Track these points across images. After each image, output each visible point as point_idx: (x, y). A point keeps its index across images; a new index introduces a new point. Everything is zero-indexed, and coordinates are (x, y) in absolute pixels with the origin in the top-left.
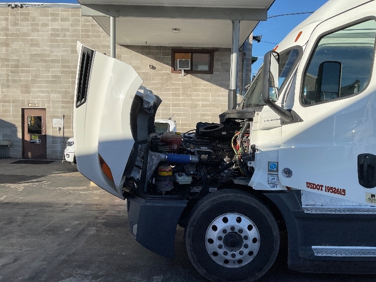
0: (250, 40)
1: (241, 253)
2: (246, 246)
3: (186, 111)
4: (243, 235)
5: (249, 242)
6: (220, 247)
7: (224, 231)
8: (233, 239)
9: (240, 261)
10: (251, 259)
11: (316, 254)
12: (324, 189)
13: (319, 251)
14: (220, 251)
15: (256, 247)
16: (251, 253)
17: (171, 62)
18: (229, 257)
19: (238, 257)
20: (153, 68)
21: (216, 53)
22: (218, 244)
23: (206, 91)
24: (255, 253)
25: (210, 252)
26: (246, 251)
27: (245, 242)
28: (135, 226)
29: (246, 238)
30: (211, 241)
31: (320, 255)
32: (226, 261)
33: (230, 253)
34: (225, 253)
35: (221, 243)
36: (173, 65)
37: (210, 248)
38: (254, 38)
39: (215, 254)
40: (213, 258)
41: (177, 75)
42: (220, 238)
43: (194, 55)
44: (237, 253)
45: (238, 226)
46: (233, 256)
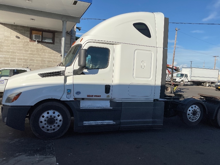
0: (75, 29)
1: (54, 126)
2: (57, 123)
3: (38, 63)
4: (55, 119)
5: (58, 121)
6: (45, 124)
7: (47, 117)
8: (51, 121)
9: (54, 129)
10: (58, 128)
11: (84, 125)
12: (94, 96)
13: (85, 123)
14: (45, 126)
15: (60, 123)
16: (58, 126)
17: (29, 35)
18: (49, 128)
19: (53, 127)
20: (19, 38)
21: (56, 34)
22: (44, 123)
23: (50, 53)
24: (61, 126)
25: (41, 126)
26: (56, 125)
27: (56, 121)
28: (6, 119)
29: (57, 120)
30: (41, 122)
31: (85, 124)
32: (48, 130)
33: (49, 126)
34: (47, 126)
35: (46, 122)
36: (31, 38)
37: (41, 125)
38: (77, 28)
39: (43, 127)
40: (42, 129)
41: (33, 43)
42: (45, 120)
43: (44, 33)
44: (52, 126)
45: (53, 115)
46: (51, 127)
